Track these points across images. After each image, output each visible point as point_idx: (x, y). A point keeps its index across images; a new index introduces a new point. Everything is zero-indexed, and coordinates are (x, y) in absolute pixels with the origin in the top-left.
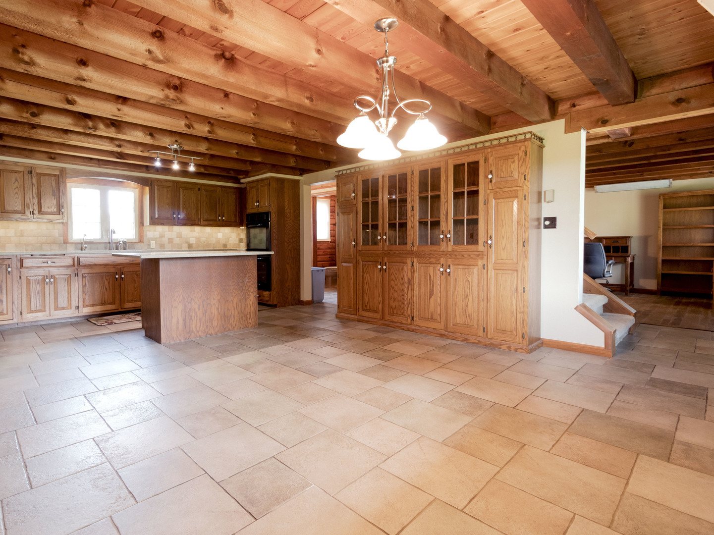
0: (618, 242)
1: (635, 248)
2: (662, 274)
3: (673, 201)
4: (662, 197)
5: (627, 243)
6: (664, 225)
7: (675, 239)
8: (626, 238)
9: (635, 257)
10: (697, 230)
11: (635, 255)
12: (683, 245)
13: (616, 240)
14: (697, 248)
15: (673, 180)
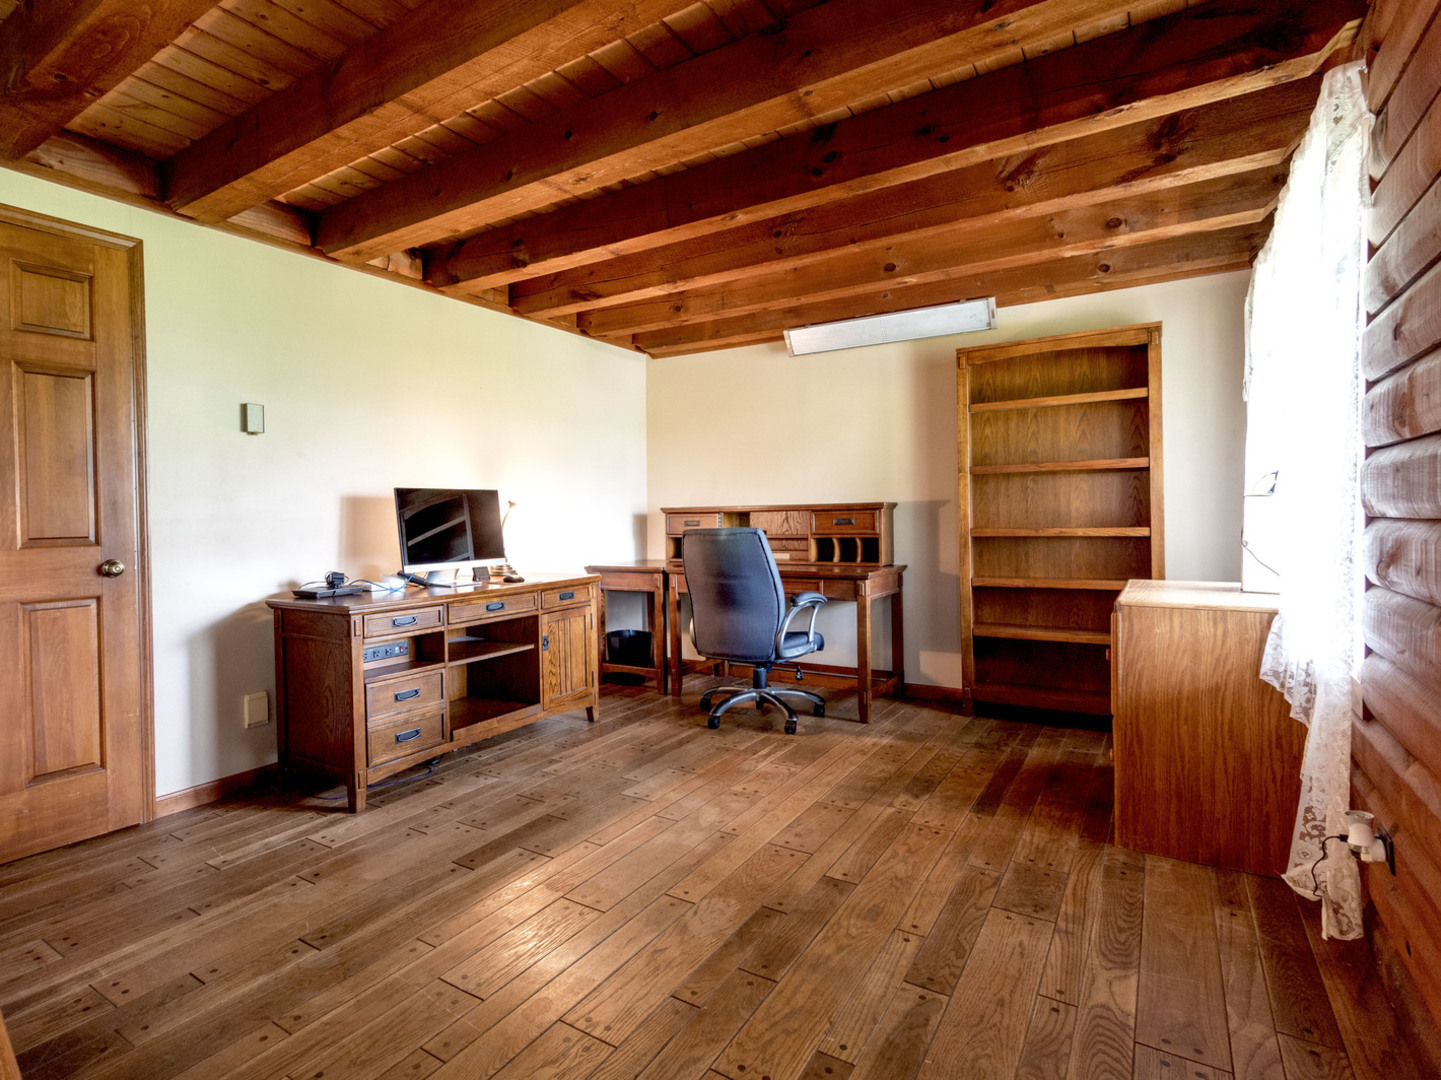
0: (850, 523)
1: (904, 544)
2: (976, 638)
3: (1003, 379)
4: (963, 361)
5: (874, 528)
6: (975, 463)
7: (1012, 511)
8: (872, 509)
9: (905, 574)
10: (1076, 480)
11: (905, 567)
12: (1032, 533)
13: (845, 516)
14: (1078, 543)
15: (999, 305)
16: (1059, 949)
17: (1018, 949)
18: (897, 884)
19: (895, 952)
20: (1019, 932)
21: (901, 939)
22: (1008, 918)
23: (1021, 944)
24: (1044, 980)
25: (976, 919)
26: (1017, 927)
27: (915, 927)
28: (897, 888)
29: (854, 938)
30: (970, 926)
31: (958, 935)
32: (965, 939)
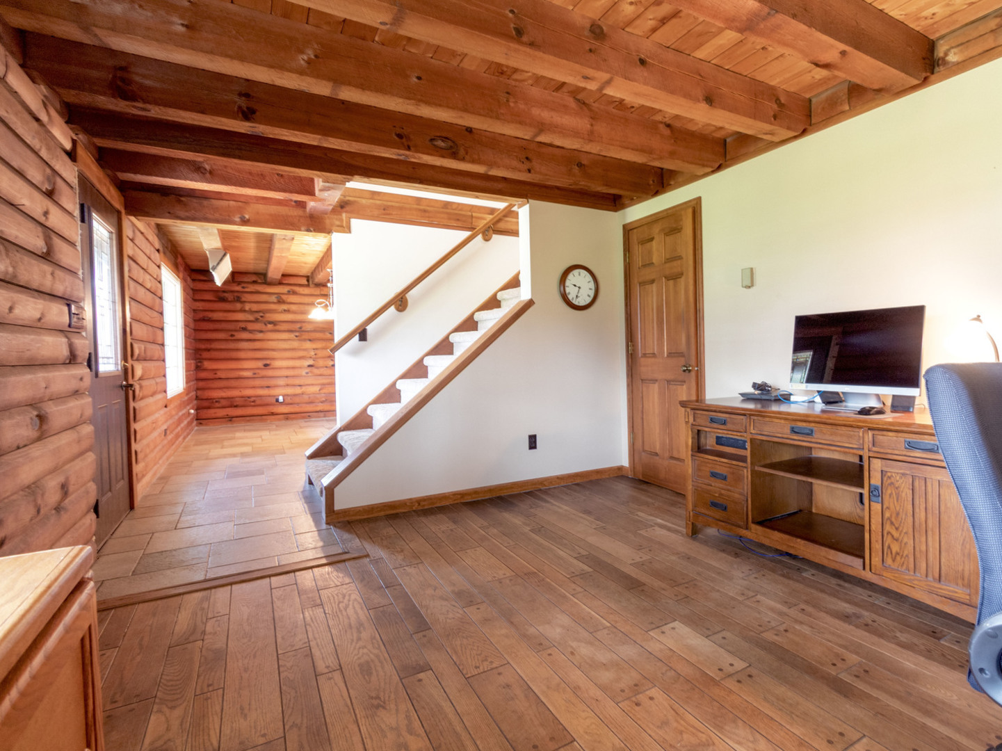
16: (212, 732)
17: (246, 711)
18: (375, 702)
19: (328, 657)
20: (250, 727)
21: (331, 664)
22: (264, 735)
23: (245, 716)
24: (221, 699)
25: (291, 715)
26: (253, 731)
27: (330, 679)
28: (372, 698)
29: (360, 648)
30: (292, 705)
31: (296, 692)
32: (289, 693)
